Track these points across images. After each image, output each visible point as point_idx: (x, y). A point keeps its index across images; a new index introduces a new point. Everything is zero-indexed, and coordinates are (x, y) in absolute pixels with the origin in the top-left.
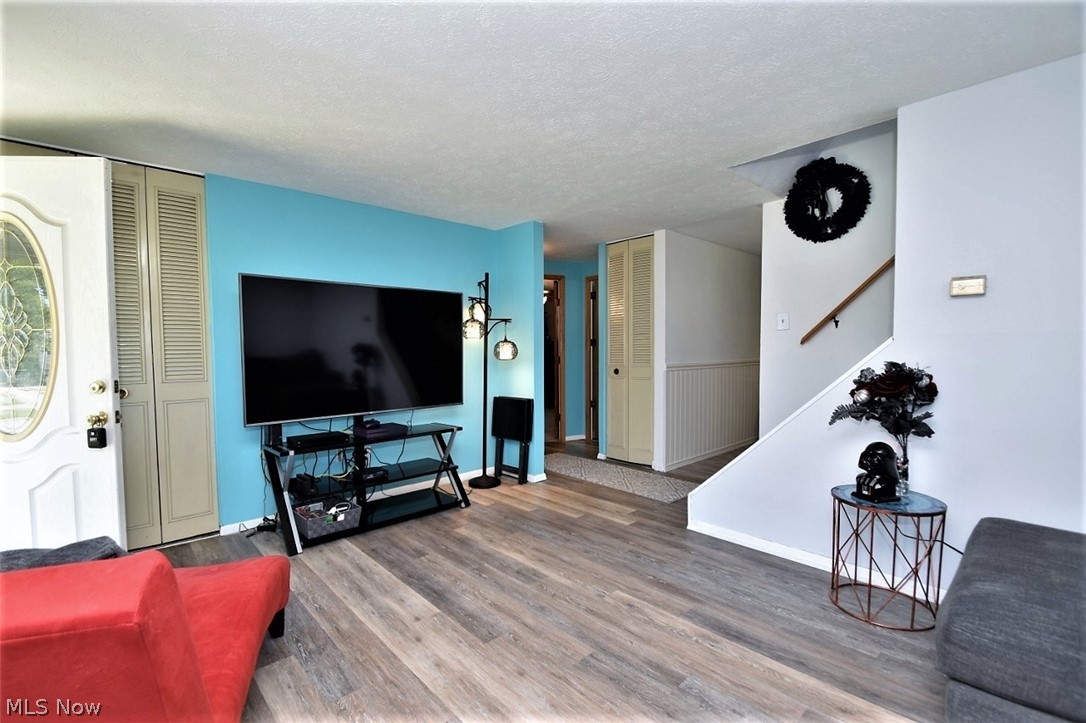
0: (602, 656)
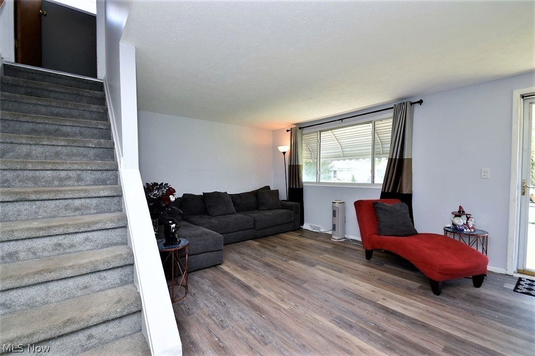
0: (299, 284)
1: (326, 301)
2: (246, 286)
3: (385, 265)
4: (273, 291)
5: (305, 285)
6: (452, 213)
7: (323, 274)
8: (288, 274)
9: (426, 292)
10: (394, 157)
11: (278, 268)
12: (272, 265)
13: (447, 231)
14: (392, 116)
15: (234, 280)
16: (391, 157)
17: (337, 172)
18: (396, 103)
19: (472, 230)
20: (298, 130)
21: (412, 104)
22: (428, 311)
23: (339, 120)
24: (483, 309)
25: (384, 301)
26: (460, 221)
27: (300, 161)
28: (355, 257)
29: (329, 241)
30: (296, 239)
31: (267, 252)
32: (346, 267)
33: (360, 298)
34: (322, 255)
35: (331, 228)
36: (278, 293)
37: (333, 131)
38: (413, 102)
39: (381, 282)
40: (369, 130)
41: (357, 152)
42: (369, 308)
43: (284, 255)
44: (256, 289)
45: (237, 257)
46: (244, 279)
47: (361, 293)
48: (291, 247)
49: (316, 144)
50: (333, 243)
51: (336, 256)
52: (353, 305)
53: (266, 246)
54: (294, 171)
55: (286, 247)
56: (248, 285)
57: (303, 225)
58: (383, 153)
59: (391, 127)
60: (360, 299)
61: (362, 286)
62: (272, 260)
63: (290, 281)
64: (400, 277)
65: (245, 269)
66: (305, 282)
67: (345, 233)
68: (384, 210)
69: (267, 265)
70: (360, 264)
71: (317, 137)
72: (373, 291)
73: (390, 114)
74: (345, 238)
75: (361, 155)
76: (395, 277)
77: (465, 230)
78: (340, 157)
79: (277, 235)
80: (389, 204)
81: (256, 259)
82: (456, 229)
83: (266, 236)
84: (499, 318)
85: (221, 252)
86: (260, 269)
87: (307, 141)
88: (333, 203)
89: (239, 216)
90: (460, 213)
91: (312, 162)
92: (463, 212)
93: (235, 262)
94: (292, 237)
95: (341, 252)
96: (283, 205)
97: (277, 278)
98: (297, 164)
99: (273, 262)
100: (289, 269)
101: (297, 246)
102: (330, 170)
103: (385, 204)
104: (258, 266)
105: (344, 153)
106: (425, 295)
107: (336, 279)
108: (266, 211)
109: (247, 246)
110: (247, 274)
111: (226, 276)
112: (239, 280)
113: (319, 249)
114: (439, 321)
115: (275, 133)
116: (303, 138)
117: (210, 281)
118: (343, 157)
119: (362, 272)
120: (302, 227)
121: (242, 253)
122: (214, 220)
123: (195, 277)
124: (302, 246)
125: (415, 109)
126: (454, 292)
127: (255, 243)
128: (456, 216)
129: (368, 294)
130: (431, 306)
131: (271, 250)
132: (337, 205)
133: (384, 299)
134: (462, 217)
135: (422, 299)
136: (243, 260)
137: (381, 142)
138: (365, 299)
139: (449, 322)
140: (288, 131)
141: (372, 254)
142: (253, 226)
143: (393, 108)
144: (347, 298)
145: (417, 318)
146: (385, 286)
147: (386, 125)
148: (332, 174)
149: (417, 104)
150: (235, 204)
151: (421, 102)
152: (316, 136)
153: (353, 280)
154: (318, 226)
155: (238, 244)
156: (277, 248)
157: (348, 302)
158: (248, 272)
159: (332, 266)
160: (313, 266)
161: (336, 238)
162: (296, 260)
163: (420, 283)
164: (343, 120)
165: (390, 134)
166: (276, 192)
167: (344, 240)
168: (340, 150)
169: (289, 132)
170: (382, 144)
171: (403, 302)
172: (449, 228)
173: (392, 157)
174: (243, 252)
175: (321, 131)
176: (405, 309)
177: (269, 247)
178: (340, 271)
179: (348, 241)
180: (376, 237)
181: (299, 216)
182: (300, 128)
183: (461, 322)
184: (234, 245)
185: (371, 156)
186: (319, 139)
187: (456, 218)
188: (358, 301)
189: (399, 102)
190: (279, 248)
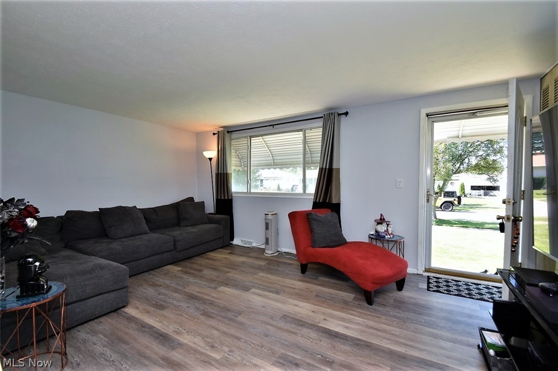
1: (266, 336)
2: (161, 336)
3: (320, 278)
4: (199, 335)
5: (240, 318)
6: (375, 221)
7: (259, 298)
8: (219, 306)
9: (360, 303)
10: (324, 167)
11: (205, 299)
12: (197, 297)
13: (372, 238)
14: (322, 125)
15: (144, 329)
16: (321, 167)
17: (264, 181)
18: (325, 113)
19: (392, 236)
20: (226, 134)
21: (339, 115)
22: (367, 326)
23: (270, 126)
24: (410, 314)
25: (326, 322)
26: (382, 228)
27: (229, 168)
28: (290, 272)
29: (262, 256)
30: (226, 258)
31: (192, 280)
32: (283, 286)
33: (301, 323)
34: (256, 274)
35: (264, 241)
36: (206, 337)
37: (263, 137)
38: (340, 113)
39: (320, 299)
40: (300, 139)
41: (288, 160)
42: (313, 334)
43: (212, 281)
44: (176, 336)
45: (150, 291)
46: (160, 324)
47: (302, 316)
48: (221, 268)
49: (246, 151)
50: (267, 259)
51: (272, 273)
52: (296, 334)
53: (190, 271)
54: (222, 180)
55: (215, 269)
56: (164, 333)
57: (233, 240)
58: (312, 163)
59: (321, 136)
60: (302, 325)
61: (302, 307)
62: (198, 289)
63: (221, 316)
64: (335, 289)
65: (161, 307)
66: (240, 313)
67: (278, 247)
68: (318, 221)
69: (192, 297)
70: (296, 281)
71: (248, 143)
72: (313, 312)
73: (320, 123)
74: (278, 251)
75: (291, 164)
76: (330, 290)
77: (386, 237)
78: (271, 165)
79: (204, 255)
80: (322, 214)
81: (176, 291)
82: (378, 236)
83: (190, 258)
84: (425, 322)
85: (126, 289)
86: (181, 304)
87: (236, 146)
88: (266, 214)
89: (154, 236)
90: (381, 221)
91: (241, 170)
92: (384, 219)
93: (147, 300)
94: (220, 256)
95: (276, 268)
96: (209, 219)
97: (206, 314)
98: (225, 172)
99: (199, 292)
100: (219, 299)
101: (228, 267)
102: (258, 178)
103: (318, 214)
104: (179, 301)
105: (275, 161)
106: (360, 307)
107: (274, 303)
108: (189, 228)
109: (165, 274)
110: (163, 315)
111: (132, 325)
112: (151, 327)
113: (252, 267)
114: (379, 336)
115: (200, 136)
116: (232, 144)
117: (106, 336)
118: (274, 165)
119: (299, 290)
120: (231, 242)
121: (157, 285)
122: (116, 246)
123: (82, 333)
124: (233, 266)
125: (341, 120)
126: (384, 299)
127: (175, 269)
128: (378, 223)
129: (309, 316)
130: (368, 319)
131: (195, 276)
132: (270, 217)
133: (325, 320)
134: (383, 224)
135: (358, 312)
136: (159, 294)
137: (310, 151)
138: (307, 323)
139: (388, 336)
140: (214, 134)
141: (307, 267)
142: (172, 248)
143: (322, 117)
144: (288, 326)
145: (359, 337)
146: (324, 302)
147: (316, 134)
148: (259, 183)
149: (343, 115)
150: (147, 221)
151: (346, 114)
152: (246, 142)
153: (291, 301)
154: (250, 240)
155: (152, 272)
156: (204, 272)
157: (291, 332)
158: (165, 312)
159: (268, 287)
160: (247, 291)
161: (269, 252)
162: (227, 284)
163: (353, 294)
164: (274, 126)
165: (320, 144)
166: (202, 205)
167: (277, 253)
168: (271, 158)
169: (216, 135)
170: (311, 153)
171: (343, 320)
172: (372, 235)
173: (323, 166)
174: (159, 283)
175: (251, 137)
176: (347, 328)
177: (193, 272)
178: (277, 293)
179: (281, 254)
180: (311, 249)
181: (228, 230)
182: (228, 132)
183: (397, 334)
184: (146, 274)
185: (302, 165)
186: (249, 144)
187: (379, 226)
188: (300, 328)
189: (328, 112)
190: (207, 272)
